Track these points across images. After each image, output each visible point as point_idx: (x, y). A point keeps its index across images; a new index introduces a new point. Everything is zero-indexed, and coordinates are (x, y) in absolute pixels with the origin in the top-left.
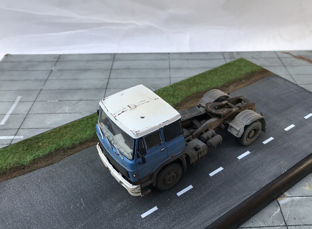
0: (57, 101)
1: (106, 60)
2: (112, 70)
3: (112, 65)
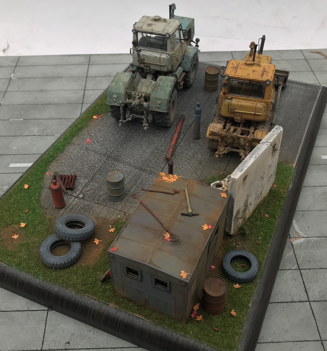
0: (22, 120)
1: (79, 64)
2: (88, 78)
3: (88, 72)
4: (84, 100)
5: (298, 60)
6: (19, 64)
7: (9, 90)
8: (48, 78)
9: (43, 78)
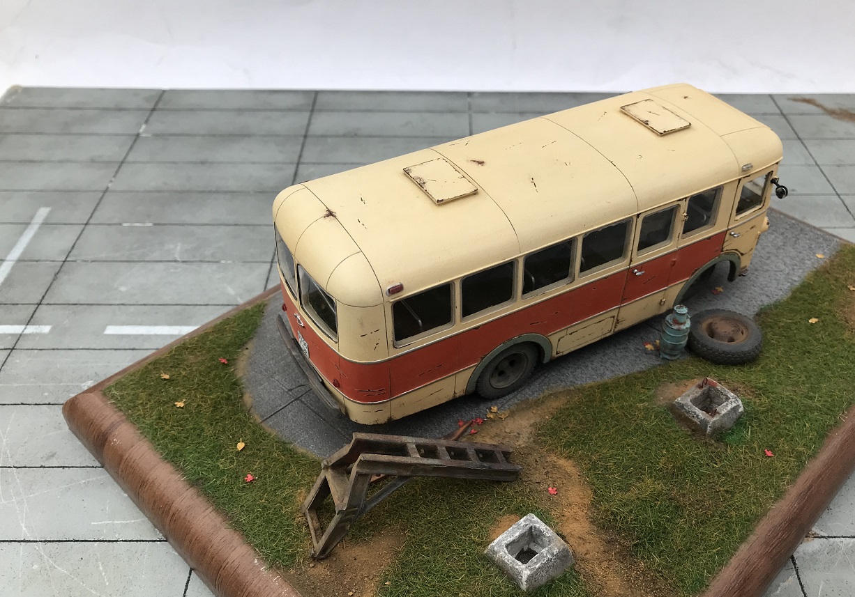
0: (150, 224)
1: (290, 110)
2: (307, 139)
3: (309, 125)
5: (766, 114)
6: (160, 106)
7: (130, 158)
9: (210, 135)
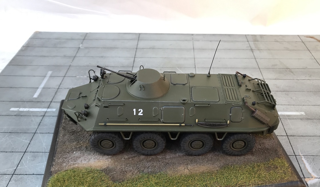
0: (86, 77)
1: (131, 40)
2: (137, 49)
3: (137, 45)
4: (134, 64)
5: (296, 42)
6: (86, 38)
7: (77, 55)
8: (107, 48)
9: (104, 48)
